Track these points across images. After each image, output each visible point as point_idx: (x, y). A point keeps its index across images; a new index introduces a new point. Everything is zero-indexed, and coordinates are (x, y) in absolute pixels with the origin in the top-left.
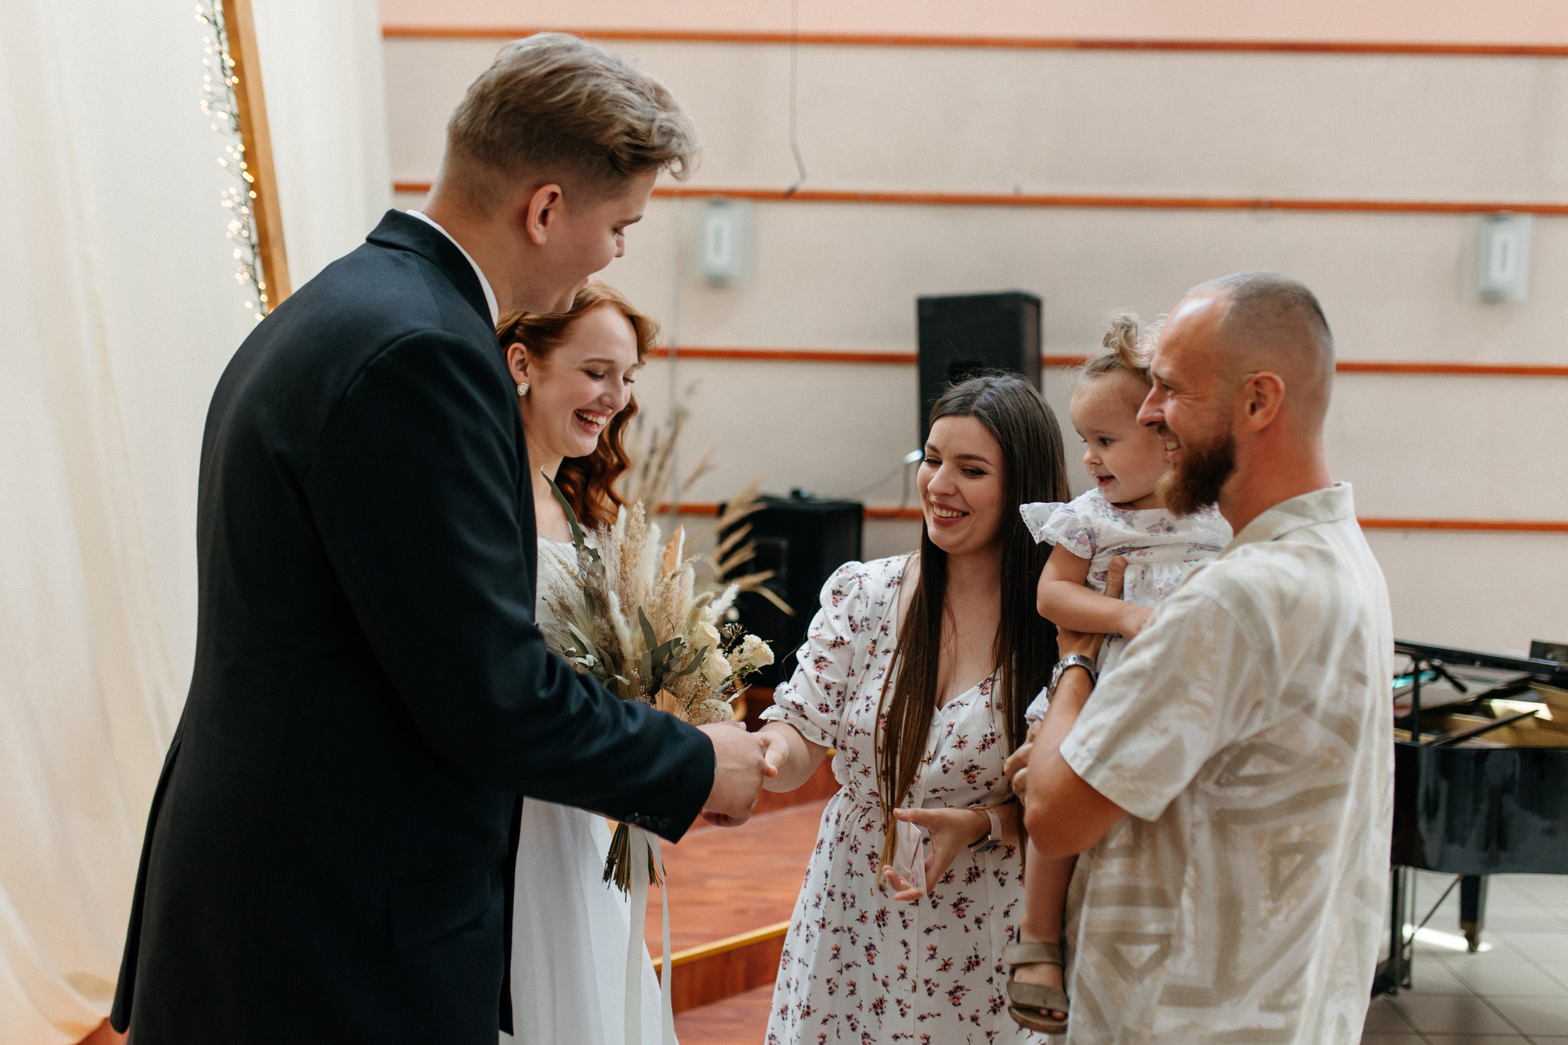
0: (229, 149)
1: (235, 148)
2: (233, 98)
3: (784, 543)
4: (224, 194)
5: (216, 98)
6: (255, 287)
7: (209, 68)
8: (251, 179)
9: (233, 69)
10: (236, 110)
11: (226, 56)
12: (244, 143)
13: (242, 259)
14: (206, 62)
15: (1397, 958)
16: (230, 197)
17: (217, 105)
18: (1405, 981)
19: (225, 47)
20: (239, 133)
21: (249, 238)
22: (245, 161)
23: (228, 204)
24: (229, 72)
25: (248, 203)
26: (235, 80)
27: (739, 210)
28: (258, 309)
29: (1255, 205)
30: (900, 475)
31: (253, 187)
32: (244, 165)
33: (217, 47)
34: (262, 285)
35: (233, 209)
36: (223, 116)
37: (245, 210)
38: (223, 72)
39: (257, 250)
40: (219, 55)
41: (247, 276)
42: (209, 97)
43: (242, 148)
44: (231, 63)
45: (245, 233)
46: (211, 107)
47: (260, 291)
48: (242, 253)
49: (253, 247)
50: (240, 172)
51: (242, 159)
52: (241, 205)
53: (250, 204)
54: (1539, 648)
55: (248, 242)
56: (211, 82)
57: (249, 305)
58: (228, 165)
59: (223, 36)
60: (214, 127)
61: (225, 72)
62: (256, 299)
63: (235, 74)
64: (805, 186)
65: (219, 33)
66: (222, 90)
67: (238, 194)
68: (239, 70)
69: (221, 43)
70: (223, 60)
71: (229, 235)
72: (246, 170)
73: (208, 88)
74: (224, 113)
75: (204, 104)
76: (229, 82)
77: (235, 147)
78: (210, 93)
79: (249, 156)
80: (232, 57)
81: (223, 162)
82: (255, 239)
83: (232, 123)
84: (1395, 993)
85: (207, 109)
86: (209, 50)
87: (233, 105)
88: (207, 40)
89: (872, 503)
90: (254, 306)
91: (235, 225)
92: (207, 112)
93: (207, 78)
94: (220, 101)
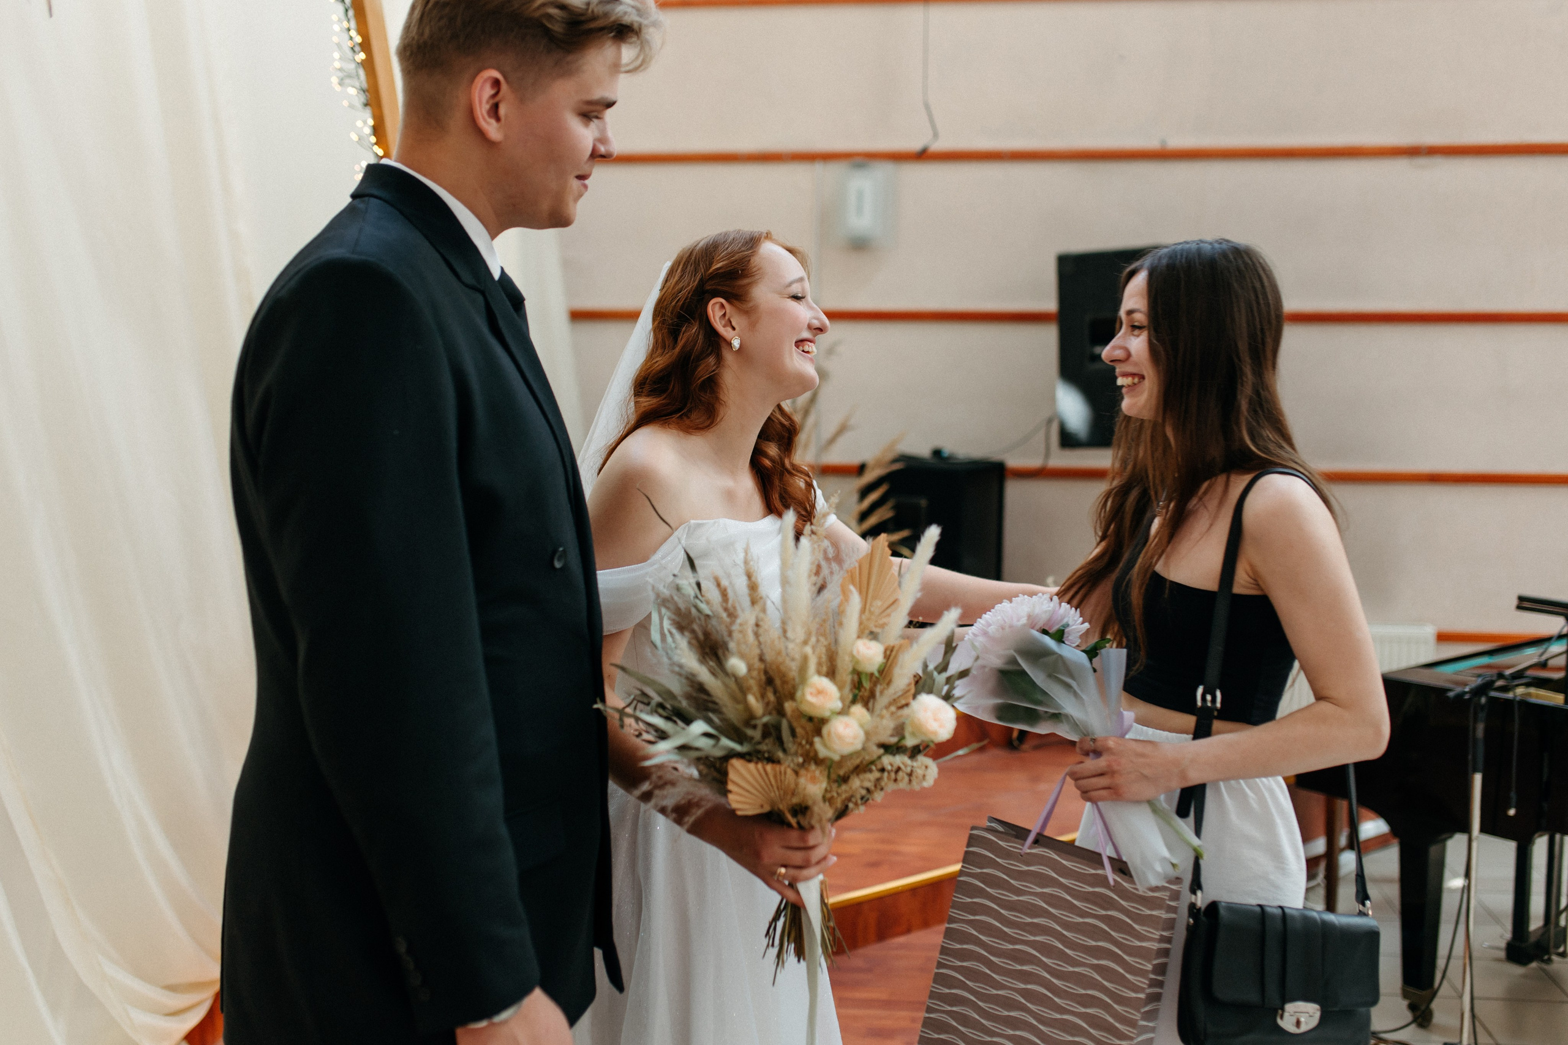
0: (359, 124)
1: (365, 122)
2: (362, 73)
3: (923, 503)
5: (345, 74)
7: (339, 45)
8: (381, 152)
9: (360, 45)
10: (365, 85)
11: (353, 33)
12: (374, 117)
14: (335, 39)
15: (1552, 927)
17: (347, 81)
18: (1561, 949)
19: (353, 24)
20: (369, 107)
22: (375, 135)
24: (357, 48)
26: (362, 56)
27: (883, 171)
29: (1413, 152)
30: (1041, 435)
32: (373, 139)
33: (345, 24)
36: (352, 91)
38: (352, 49)
40: (346, 32)
42: (340, 74)
43: (371, 122)
44: (359, 39)
46: (341, 83)
50: (371, 146)
51: (372, 133)
56: (341, 59)
58: (359, 139)
59: (351, 13)
60: (345, 103)
61: (354, 48)
63: (363, 50)
64: (938, 146)
65: (347, 10)
66: (352, 66)
68: (366, 46)
69: (348, 21)
70: (351, 37)
72: (376, 144)
73: (337, 65)
74: (354, 89)
75: (335, 80)
76: (358, 58)
78: (341, 70)
79: (378, 130)
80: (359, 32)
81: (354, 137)
83: (362, 98)
84: (1549, 961)
85: (338, 86)
86: (337, 28)
87: (361, 80)
88: (335, 18)
89: (1013, 462)
92: (338, 88)
93: (336, 55)
94: (349, 76)
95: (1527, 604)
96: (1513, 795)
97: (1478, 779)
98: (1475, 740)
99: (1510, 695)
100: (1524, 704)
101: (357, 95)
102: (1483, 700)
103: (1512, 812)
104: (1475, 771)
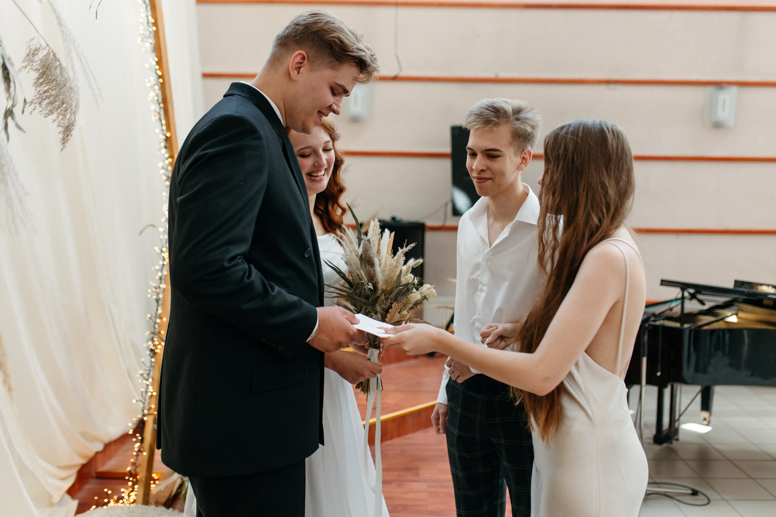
0: (151, 60)
2: (152, 36)
4: (147, 80)
6: (160, 123)
7: (142, 24)
8: (160, 73)
9: (153, 23)
10: (154, 42)
11: (150, 18)
12: (157, 56)
13: (155, 111)
14: (141, 20)
15: (672, 427)
16: (150, 81)
17: (145, 40)
18: (676, 438)
19: (150, 13)
20: (155, 52)
21: (158, 100)
22: (157, 65)
23: (149, 85)
24: (151, 25)
25: (158, 84)
26: (154, 28)
28: (161, 133)
29: (608, 82)
30: (444, 210)
31: (160, 77)
32: (157, 67)
33: (146, 14)
34: (164, 122)
35: (151, 87)
36: (148, 45)
37: (157, 87)
38: (148, 25)
39: (162, 105)
40: (147, 17)
41: (157, 118)
43: (156, 59)
44: (153, 21)
45: (156, 98)
46: (142, 40)
47: (162, 125)
48: (155, 107)
49: (160, 104)
50: (155, 70)
52: (154, 85)
53: (159, 85)
54: (738, 283)
55: (157, 102)
56: (143, 30)
57: (157, 131)
58: (150, 67)
59: (149, 8)
60: (143, 50)
61: (149, 24)
62: (160, 128)
63: (153, 26)
64: (402, 74)
65: (147, 7)
66: (147, 33)
67: (154, 81)
68: (155, 24)
69: (147, 11)
70: (148, 19)
71: (150, 99)
72: (158, 69)
73: (141, 32)
74: (148, 43)
75: (139, 39)
76: (150, 29)
77: (153, 60)
78: (143, 35)
79: (159, 63)
80: (153, 18)
81: (147, 66)
82: (160, 100)
83: (152, 48)
84: (671, 443)
86: (142, 15)
87: (152, 40)
88: (142, 10)
89: (429, 223)
90: (160, 131)
91: (152, 94)
92: (140, 43)
93: (141, 28)
94: (146, 37)
95: (664, 283)
96: (659, 367)
97: (645, 360)
98: (644, 343)
99: (658, 323)
100: (663, 327)
101: (150, 47)
102: (647, 325)
103: (659, 374)
104: (644, 356)
